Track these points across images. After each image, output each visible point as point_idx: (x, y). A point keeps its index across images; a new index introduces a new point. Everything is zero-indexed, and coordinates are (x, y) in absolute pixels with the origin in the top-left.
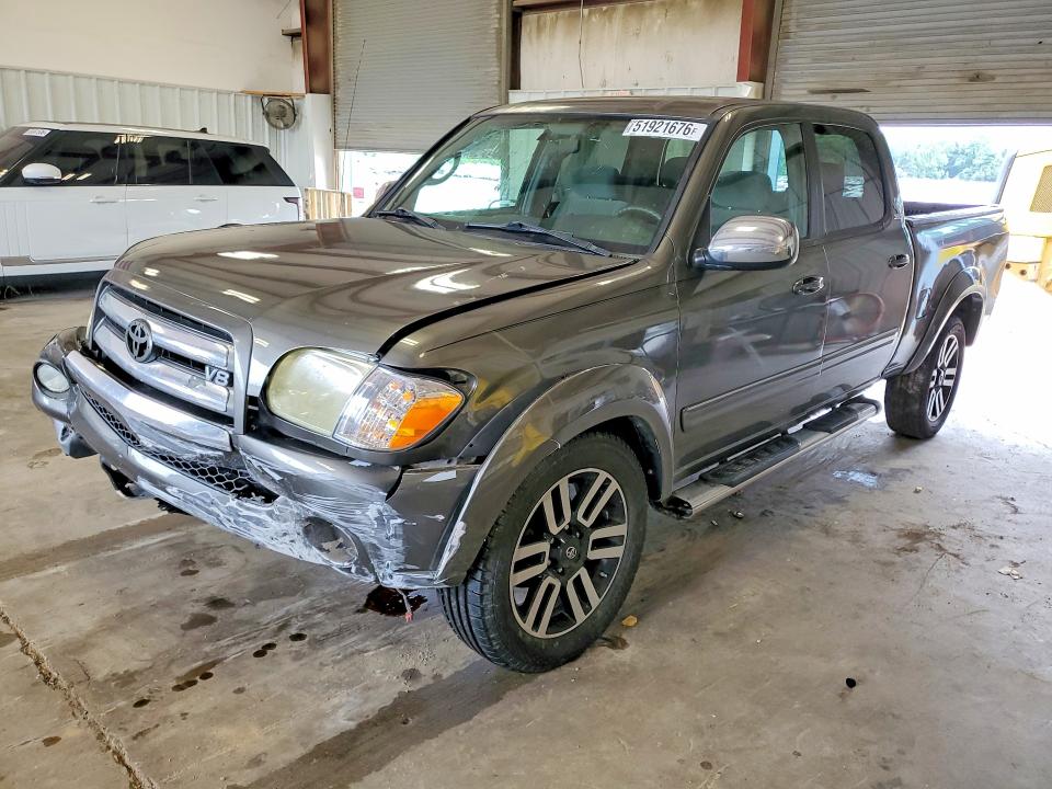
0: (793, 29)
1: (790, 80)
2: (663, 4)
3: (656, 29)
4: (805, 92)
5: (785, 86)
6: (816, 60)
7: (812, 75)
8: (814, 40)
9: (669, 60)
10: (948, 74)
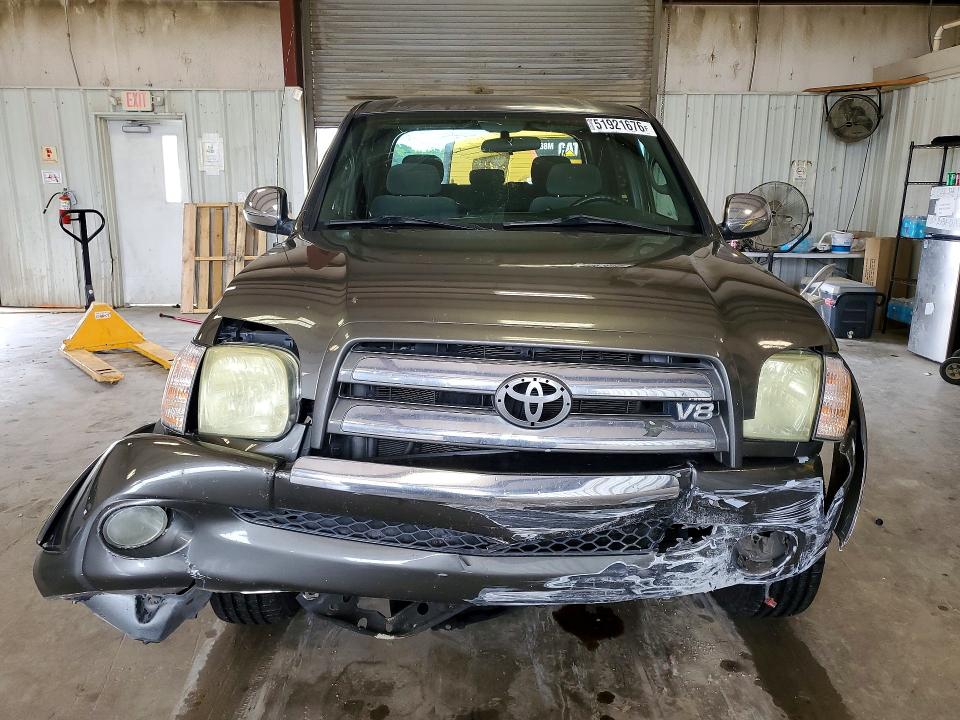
0: (324, 42)
1: (328, 86)
2: (168, 5)
3: (165, 28)
4: (344, 98)
5: (324, 91)
6: (349, 70)
7: (349, 83)
8: (344, 52)
9: (187, 61)
10: (460, 88)
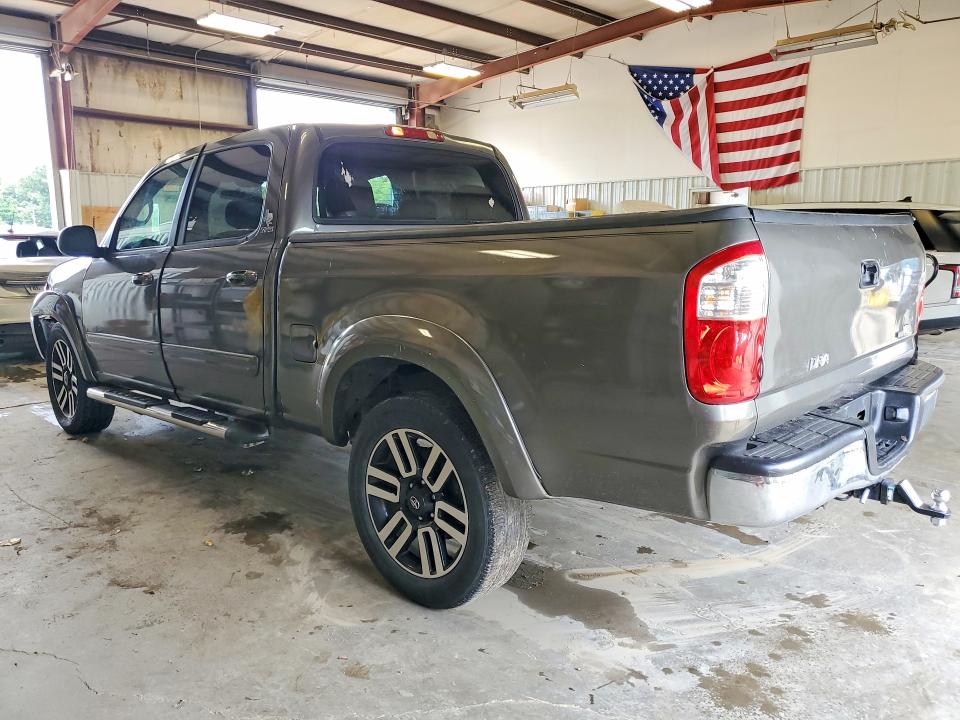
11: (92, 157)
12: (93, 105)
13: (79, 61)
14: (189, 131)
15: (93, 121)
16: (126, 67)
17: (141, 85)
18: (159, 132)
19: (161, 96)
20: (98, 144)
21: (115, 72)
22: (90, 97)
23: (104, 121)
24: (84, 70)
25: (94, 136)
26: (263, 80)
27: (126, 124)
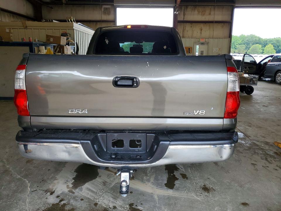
11: (183, 34)
12: (185, 20)
13: (183, 8)
14: (211, 24)
15: (185, 24)
16: (195, 8)
17: (199, 12)
18: (202, 25)
19: (204, 14)
20: (185, 30)
21: (192, 10)
22: (185, 17)
23: (188, 24)
24: (184, 10)
25: (184, 28)
26: (236, 5)
27: (193, 24)
